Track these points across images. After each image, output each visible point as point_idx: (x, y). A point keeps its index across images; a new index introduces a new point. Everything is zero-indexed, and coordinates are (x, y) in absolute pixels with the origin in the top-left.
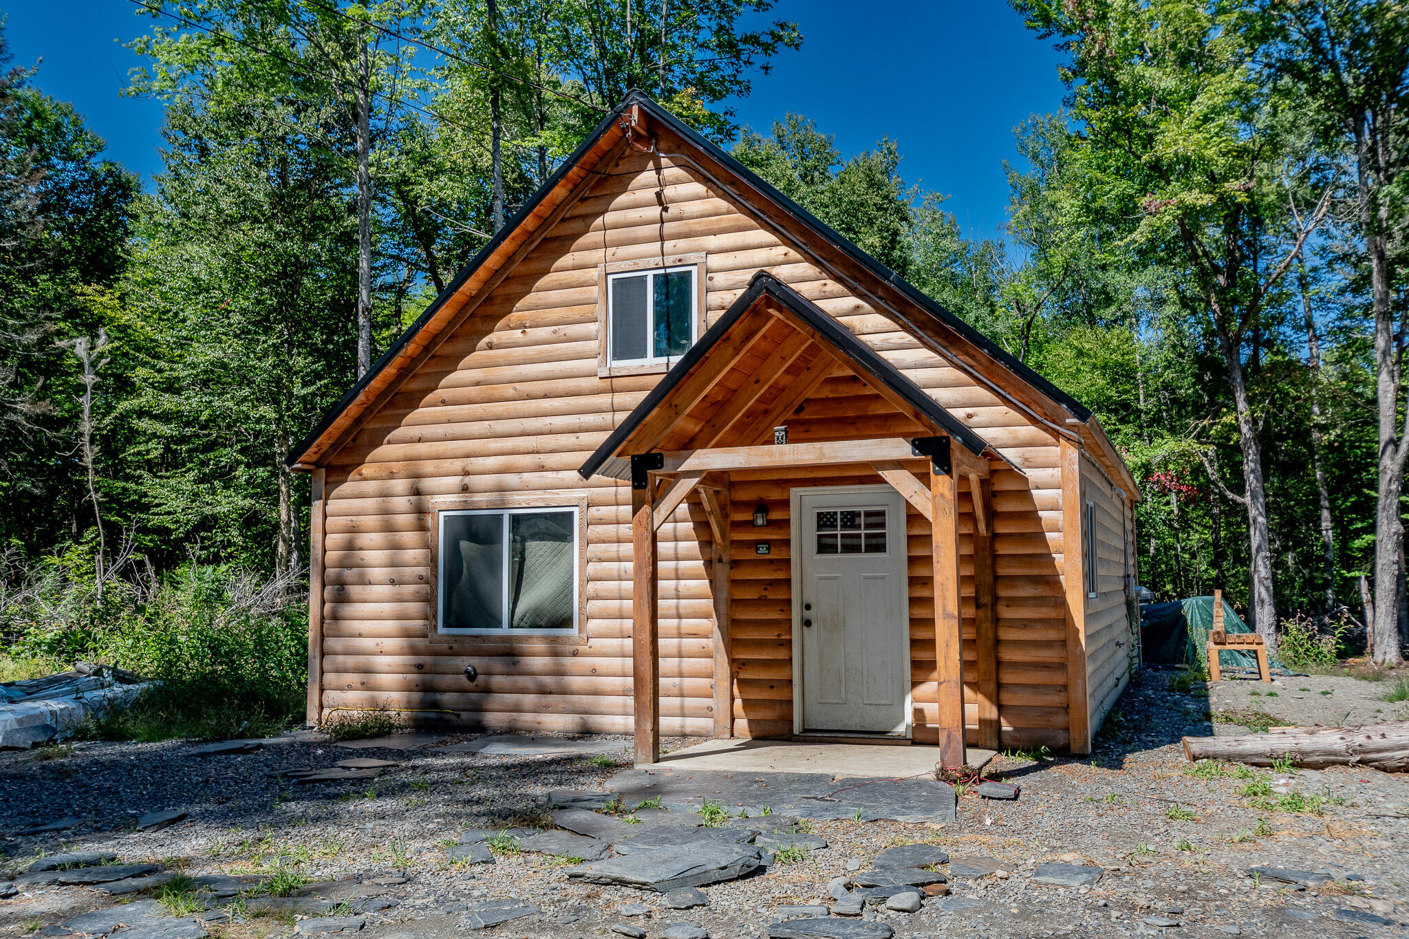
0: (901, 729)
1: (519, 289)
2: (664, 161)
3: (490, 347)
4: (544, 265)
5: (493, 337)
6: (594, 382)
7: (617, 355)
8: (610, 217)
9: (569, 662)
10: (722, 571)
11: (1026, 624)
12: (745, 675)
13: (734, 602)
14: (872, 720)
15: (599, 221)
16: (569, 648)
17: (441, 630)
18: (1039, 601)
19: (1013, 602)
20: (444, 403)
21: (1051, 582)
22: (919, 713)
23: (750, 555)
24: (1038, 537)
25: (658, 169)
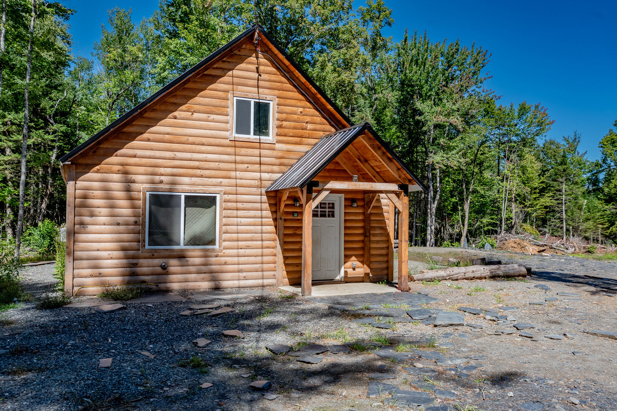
0: (338, 278)
1: (191, 94)
2: (260, 55)
3: (175, 118)
4: (203, 86)
5: (176, 113)
6: (227, 142)
7: (238, 132)
8: (235, 72)
9: (213, 260)
10: (281, 223)
11: (378, 242)
12: (288, 262)
13: (285, 235)
14: (328, 276)
15: (230, 73)
16: (214, 254)
17: (147, 247)
18: (381, 235)
19: (375, 235)
20: (149, 140)
21: (384, 229)
22: (346, 272)
23: (290, 217)
24: (382, 215)
25: (257, 58)
